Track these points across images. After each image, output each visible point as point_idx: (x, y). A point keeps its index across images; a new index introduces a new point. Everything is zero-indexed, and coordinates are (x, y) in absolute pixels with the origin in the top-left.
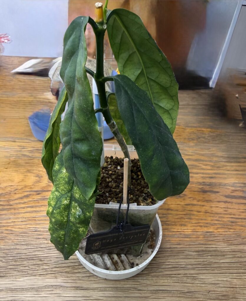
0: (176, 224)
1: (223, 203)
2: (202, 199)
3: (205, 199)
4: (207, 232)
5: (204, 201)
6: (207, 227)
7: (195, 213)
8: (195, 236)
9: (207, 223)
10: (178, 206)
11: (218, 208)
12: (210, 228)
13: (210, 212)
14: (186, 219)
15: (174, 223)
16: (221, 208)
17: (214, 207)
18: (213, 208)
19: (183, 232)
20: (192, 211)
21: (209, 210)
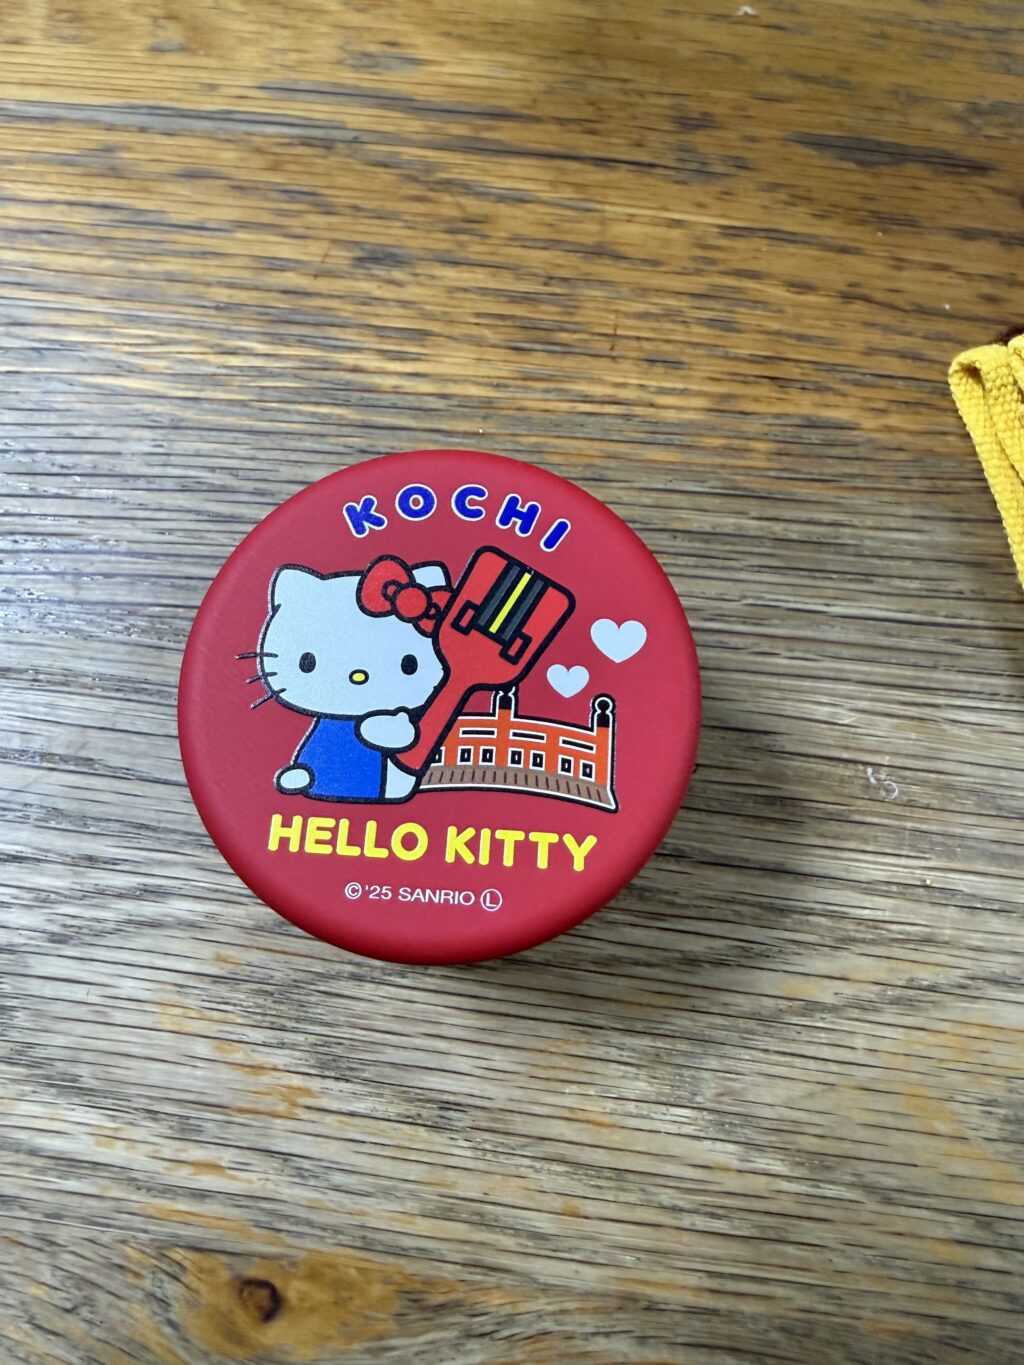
0: (614, 354)
1: (990, 247)
2: (857, 203)
3: (873, 206)
4: (812, 424)
5: (862, 222)
6: (820, 389)
7: (777, 293)
8: (718, 442)
9: (832, 368)
10: (675, 233)
11: (943, 277)
12: (838, 400)
13: (879, 296)
14: (696, 329)
15: (603, 346)
16: (968, 276)
17: (921, 265)
18: (905, 274)
19: (652, 405)
20: (754, 275)
21: (878, 283)
